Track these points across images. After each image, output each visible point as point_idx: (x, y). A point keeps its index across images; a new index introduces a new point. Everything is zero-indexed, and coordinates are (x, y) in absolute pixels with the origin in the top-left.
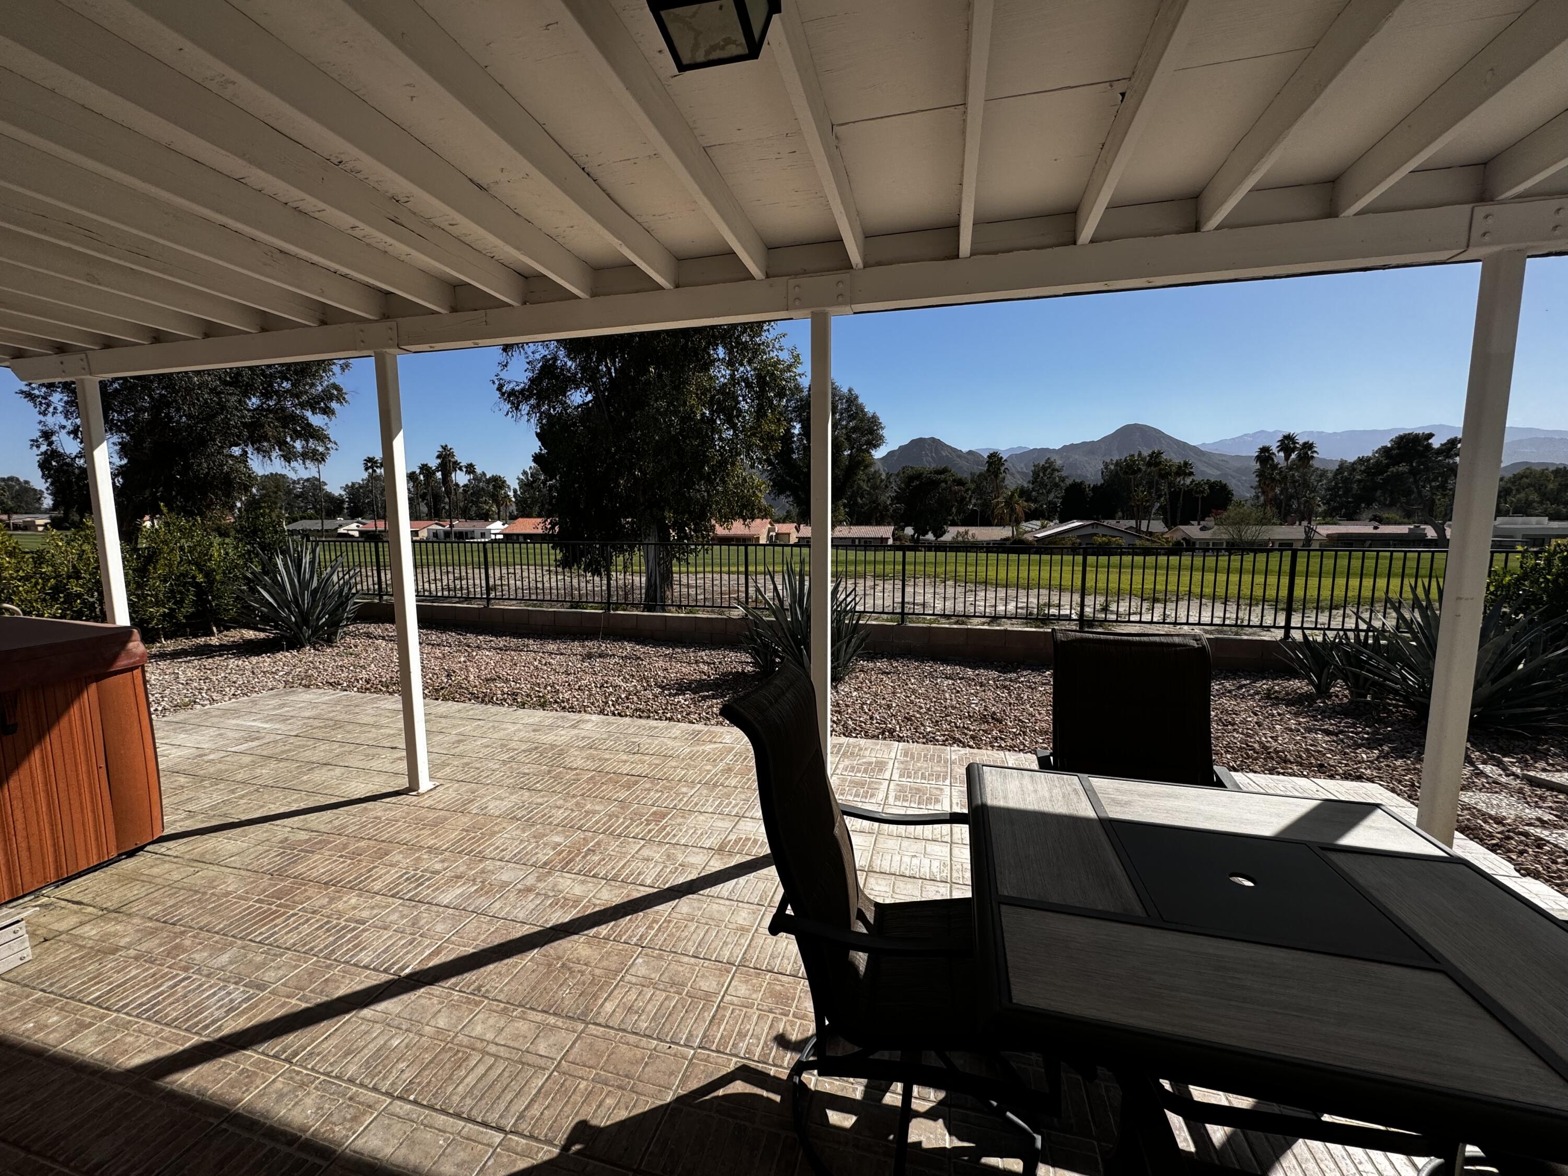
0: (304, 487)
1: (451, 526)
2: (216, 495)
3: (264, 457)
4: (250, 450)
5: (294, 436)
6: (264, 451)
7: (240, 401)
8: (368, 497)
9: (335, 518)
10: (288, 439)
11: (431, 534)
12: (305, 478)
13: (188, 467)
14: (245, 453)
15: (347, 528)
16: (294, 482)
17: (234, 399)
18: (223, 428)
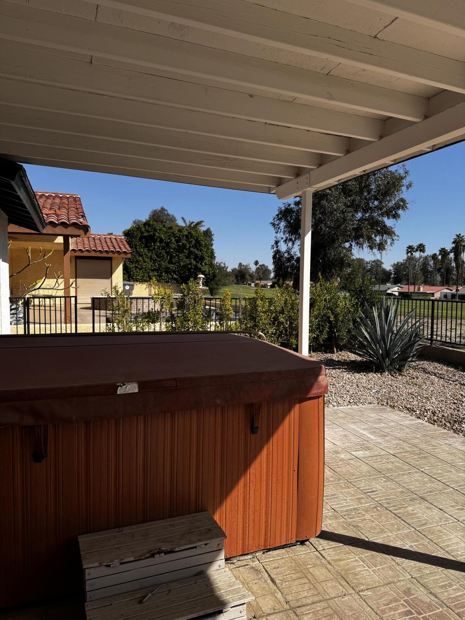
0: (372, 265)
1: (457, 290)
2: (336, 270)
3: (360, 247)
4: (353, 244)
5: (377, 234)
6: (360, 244)
7: (353, 216)
8: (405, 271)
9: (385, 284)
10: (373, 236)
11: (443, 296)
12: (373, 260)
13: (325, 255)
14: (351, 245)
15: (392, 290)
16: (367, 263)
17: (350, 214)
18: (343, 232)
